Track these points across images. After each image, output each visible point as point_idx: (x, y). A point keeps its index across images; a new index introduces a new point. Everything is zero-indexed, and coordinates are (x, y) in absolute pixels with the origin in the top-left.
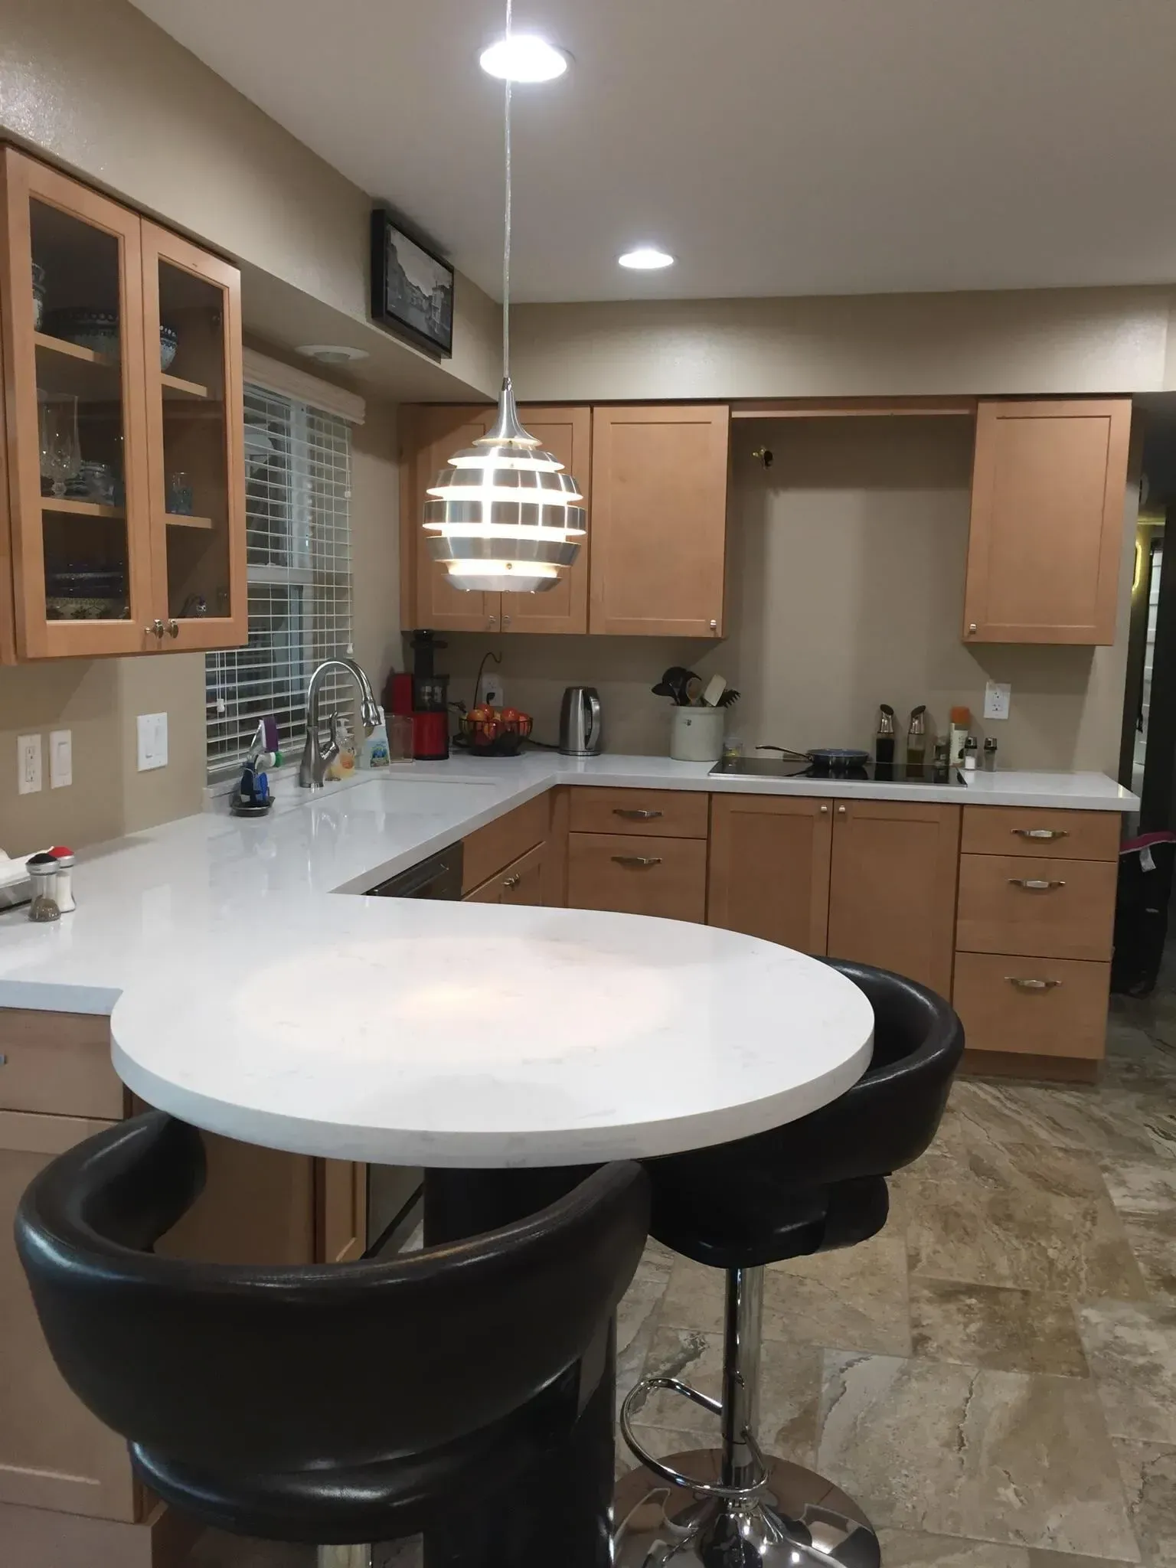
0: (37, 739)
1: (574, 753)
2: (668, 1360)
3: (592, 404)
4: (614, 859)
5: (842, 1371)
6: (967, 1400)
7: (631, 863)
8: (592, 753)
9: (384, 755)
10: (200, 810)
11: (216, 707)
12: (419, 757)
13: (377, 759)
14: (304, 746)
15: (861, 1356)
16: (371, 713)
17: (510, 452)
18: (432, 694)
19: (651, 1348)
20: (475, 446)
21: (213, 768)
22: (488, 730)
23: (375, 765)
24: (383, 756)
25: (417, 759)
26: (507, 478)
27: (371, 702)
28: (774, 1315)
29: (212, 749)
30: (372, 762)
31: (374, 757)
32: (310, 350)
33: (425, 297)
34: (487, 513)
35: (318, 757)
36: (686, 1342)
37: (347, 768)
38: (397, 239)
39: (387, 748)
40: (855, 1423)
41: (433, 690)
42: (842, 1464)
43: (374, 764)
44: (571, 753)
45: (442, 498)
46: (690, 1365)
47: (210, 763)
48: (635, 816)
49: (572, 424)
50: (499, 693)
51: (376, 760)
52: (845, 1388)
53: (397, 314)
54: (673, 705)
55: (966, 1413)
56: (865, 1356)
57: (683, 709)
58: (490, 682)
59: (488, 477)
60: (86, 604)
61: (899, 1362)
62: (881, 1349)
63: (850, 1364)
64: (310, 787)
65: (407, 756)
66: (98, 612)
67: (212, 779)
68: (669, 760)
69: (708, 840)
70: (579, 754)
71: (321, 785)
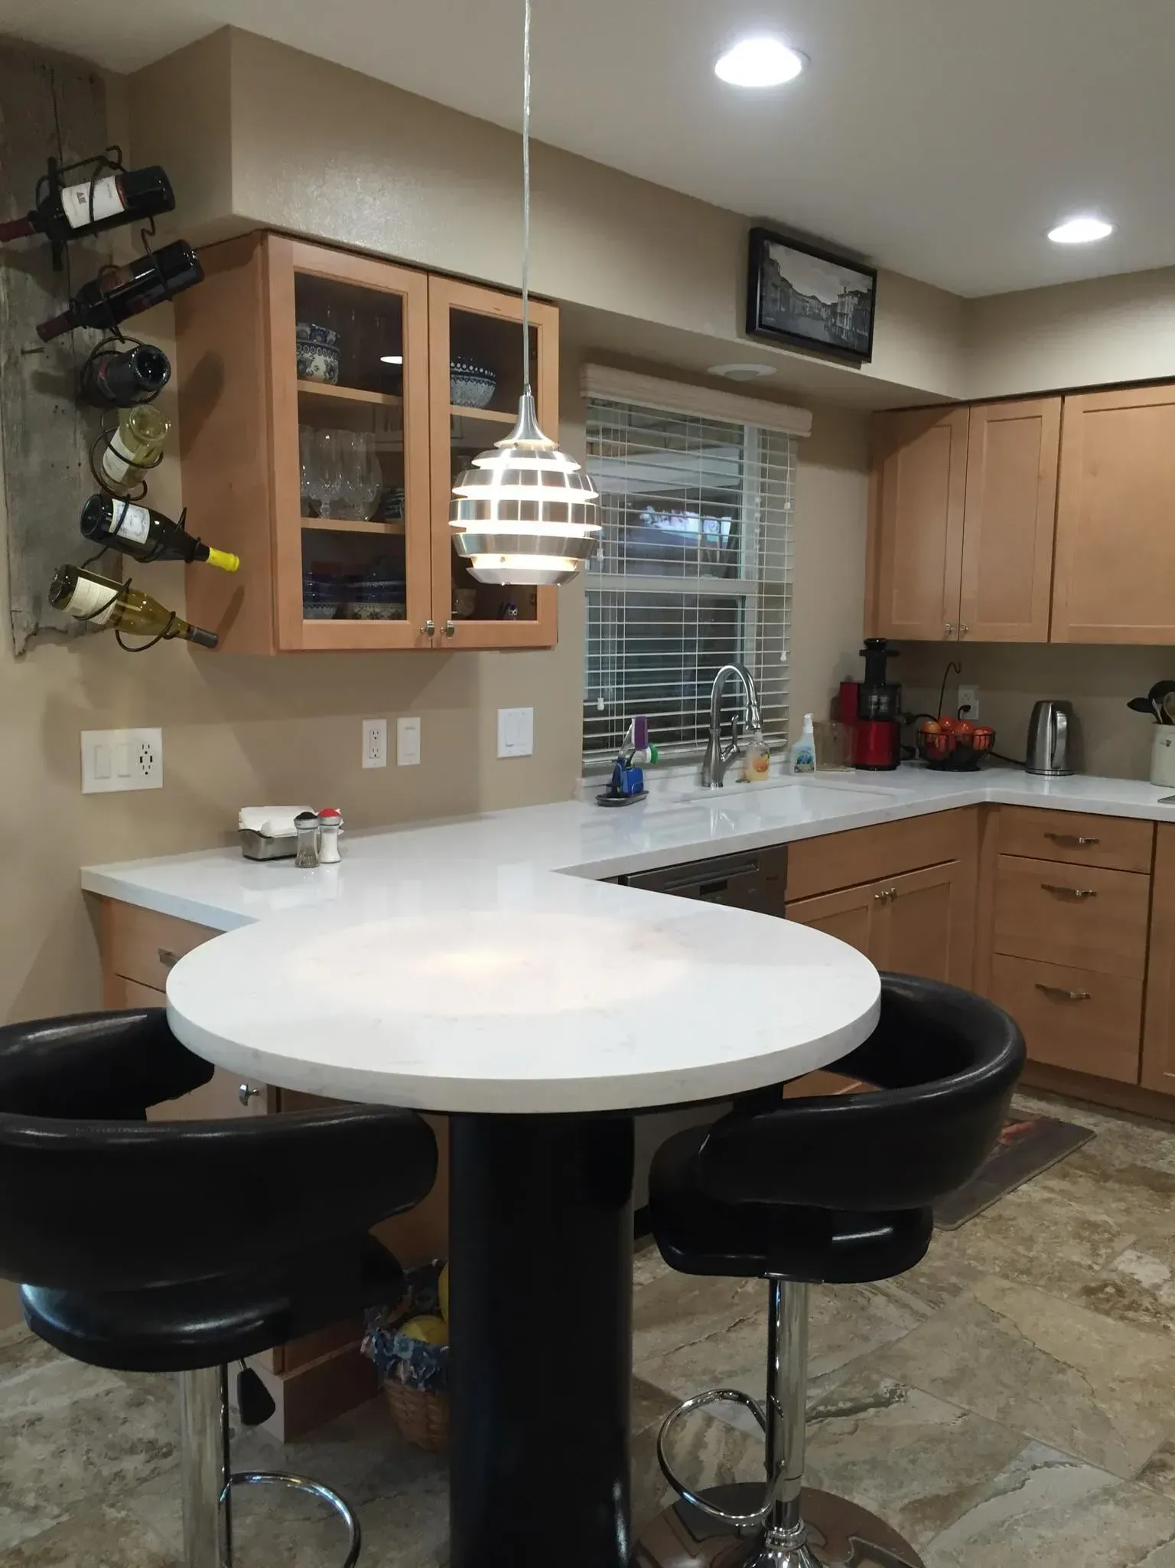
0: (381, 725)
1: (1041, 772)
2: (851, 1400)
3: (1062, 393)
4: (1043, 887)
5: (1034, 1468)
6: (1161, 1543)
7: (1066, 894)
8: (1062, 773)
9: (809, 761)
10: (573, 797)
11: (596, 706)
12: (861, 764)
13: (802, 764)
14: (705, 748)
15: (1065, 1460)
16: (754, 718)
17: (523, 453)
18: (878, 703)
19: (845, 1384)
20: (497, 448)
21: (589, 761)
22: (940, 743)
23: (800, 771)
24: (808, 763)
25: (857, 768)
26: (512, 477)
27: (754, 705)
28: (1002, 1393)
29: (588, 745)
30: (796, 768)
31: (798, 763)
32: (720, 370)
33: (824, 305)
34: (494, 510)
35: (719, 760)
36: (885, 1390)
37: (759, 771)
38: (777, 252)
39: (814, 755)
40: (1003, 1522)
41: (879, 700)
42: (955, 1554)
43: (798, 770)
44: (1038, 772)
45: (466, 497)
46: (872, 1411)
47: (585, 756)
48: (1069, 842)
49: (1041, 416)
50: (975, 705)
51: (801, 766)
52: (1023, 1485)
53: (778, 327)
54: (1154, 723)
55: (1149, 1556)
56: (1071, 1461)
57: (1165, 727)
58: (967, 695)
59: (497, 477)
60: (377, 608)
61: (1108, 1479)
62: (1099, 1458)
63: (1048, 1465)
64: (709, 786)
65: (846, 765)
66: (389, 614)
67: (587, 772)
68: (1148, 784)
69: (1152, 874)
70: (1046, 773)
71: (721, 785)
